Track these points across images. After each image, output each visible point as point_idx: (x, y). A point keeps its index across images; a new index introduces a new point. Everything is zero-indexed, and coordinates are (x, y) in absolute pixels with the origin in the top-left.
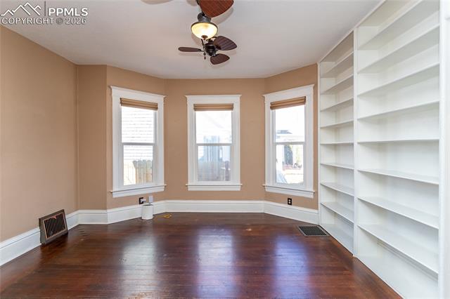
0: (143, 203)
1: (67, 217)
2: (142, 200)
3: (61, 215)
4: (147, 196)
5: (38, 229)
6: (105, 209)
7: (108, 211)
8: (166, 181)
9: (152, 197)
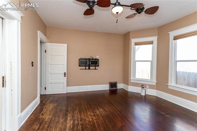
0: (143, 87)
1: (118, 84)
2: (143, 86)
3: (116, 83)
4: (146, 85)
5: (109, 85)
6: (128, 85)
7: (129, 86)
8: (157, 80)
9: (148, 86)
